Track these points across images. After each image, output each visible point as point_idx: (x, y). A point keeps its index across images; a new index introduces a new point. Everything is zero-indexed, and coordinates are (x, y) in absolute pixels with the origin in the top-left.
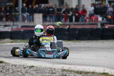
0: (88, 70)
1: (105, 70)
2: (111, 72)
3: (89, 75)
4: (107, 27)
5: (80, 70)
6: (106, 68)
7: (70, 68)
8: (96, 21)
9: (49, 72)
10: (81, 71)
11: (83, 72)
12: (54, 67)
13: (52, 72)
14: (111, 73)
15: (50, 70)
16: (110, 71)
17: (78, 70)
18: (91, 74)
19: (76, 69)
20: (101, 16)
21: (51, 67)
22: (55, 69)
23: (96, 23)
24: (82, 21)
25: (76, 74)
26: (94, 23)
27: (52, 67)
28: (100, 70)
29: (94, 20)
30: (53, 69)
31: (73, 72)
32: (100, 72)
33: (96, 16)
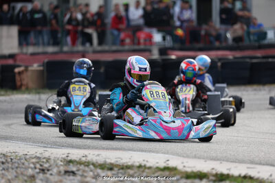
0: (128, 160)
1: (168, 160)
2: (185, 164)
3: (131, 172)
4: (173, 57)
5: (108, 161)
6: (171, 156)
7: (86, 156)
8: (148, 42)
9: (35, 168)
10: (111, 164)
11: (117, 166)
12: (47, 155)
13: (41, 165)
14: (184, 167)
15: (38, 163)
16: (183, 163)
17: (105, 161)
18: (136, 170)
19: (100, 160)
20: (159, 31)
21: (38, 155)
22: (48, 160)
23: (148, 47)
24: (114, 43)
25: (99, 171)
26: (142, 47)
27: (42, 154)
28: (157, 161)
29: (142, 41)
30: (45, 160)
31: (92, 167)
32: (157, 165)
33: (147, 30)
